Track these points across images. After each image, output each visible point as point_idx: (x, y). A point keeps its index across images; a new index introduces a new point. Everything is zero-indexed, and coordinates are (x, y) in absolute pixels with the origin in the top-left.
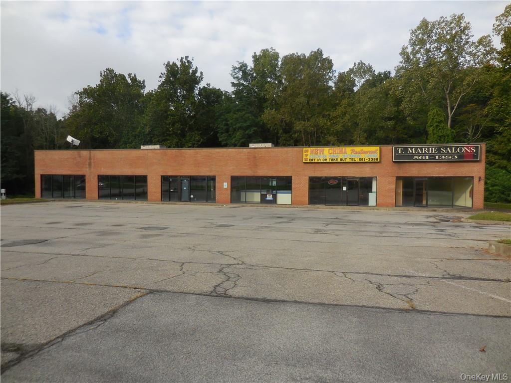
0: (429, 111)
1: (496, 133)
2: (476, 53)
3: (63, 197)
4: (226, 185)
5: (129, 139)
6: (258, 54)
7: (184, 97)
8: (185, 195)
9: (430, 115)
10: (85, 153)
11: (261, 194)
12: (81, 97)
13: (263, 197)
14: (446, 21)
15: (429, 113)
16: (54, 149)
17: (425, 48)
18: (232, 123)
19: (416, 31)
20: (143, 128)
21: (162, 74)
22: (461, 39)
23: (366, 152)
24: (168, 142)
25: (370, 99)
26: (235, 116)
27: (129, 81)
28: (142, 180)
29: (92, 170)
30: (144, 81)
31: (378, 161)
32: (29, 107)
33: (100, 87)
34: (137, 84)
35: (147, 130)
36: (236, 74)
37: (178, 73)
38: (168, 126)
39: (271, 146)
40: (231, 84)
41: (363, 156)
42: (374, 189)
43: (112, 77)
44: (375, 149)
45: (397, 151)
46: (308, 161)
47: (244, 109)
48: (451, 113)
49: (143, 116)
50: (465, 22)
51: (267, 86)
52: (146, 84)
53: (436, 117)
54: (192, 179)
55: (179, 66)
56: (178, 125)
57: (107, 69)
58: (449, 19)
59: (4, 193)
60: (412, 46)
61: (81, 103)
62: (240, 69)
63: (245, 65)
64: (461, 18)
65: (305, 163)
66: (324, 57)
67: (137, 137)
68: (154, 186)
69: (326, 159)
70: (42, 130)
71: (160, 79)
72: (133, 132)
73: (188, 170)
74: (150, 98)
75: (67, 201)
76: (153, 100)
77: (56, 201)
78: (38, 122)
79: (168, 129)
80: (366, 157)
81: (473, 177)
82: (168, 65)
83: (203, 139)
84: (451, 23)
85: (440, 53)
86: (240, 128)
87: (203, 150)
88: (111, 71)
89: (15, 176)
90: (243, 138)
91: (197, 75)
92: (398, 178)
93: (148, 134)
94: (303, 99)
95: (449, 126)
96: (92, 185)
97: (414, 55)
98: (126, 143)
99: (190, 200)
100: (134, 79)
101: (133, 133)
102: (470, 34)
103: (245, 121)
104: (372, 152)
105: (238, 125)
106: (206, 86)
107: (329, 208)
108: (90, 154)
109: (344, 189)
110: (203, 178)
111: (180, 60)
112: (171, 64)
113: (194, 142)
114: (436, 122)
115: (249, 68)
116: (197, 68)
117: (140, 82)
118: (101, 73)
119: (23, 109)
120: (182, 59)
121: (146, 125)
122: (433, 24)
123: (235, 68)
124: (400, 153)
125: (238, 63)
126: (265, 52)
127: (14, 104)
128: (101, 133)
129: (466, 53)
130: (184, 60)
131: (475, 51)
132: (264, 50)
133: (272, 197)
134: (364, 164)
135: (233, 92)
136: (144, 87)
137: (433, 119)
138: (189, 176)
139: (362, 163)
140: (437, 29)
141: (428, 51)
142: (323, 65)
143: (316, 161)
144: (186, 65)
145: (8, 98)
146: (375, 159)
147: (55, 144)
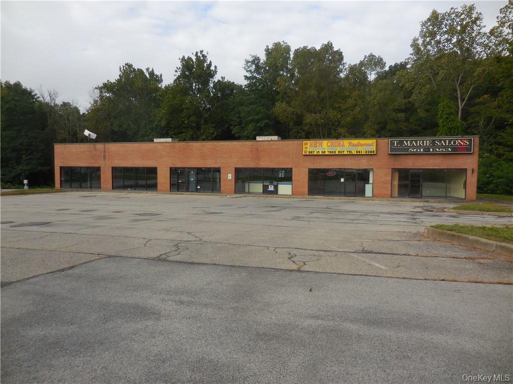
0: (440, 103)
1: (507, 125)
2: (488, 43)
3: (81, 187)
4: (230, 176)
5: (146, 132)
6: (270, 47)
7: (199, 90)
8: (192, 186)
9: (440, 107)
10: (100, 146)
11: (263, 185)
12: (101, 92)
13: (265, 188)
14: (457, 12)
15: (439, 105)
16: (77, 142)
17: (436, 39)
18: (244, 116)
19: (426, 22)
20: (160, 121)
21: (177, 68)
22: (473, 29)
23: (362, 145)
24: (184, 134)
25: (380, 91)
26: (247, 109)
27: (148, 76)
28: (153, 171)
29: (107, 162)
30: (161, 75)
31: (375, 153)
32: (53, 102)
33: (119, 81)
34: (155, 79)
35: (163, 123)
36: (249, 67)
37: (193, 67)
38: (183, 120)
39: (277, 139)
40: (244, 77)
41: (360, 149)
42: (371, 181)
43: (131, 72)
44: (372, 141)
45: (392, 144)
46: (308, 154)
47: (256, 102)
48: (461, 105)
49: (160, 109)
50: (477, 13)
51: (278, 79)
52: (163, 78)
53: (446, 109)
54: (199, 171)
55: (194, 60)
56: (193, 118)
57: (126, 64)
58: (460, 10)
59: (27, 184)
60: (422, 37)
61: (101, 97)
62: (253, 62)
63: (258, 59)
64: (471, 8)
65: (304, 155)
66: (335, 49)
67: (154, 130)
68: (163, 177)
69: (325, 152)
70: (65, 124)
71: (176, 73)
72: (150, 124)
73: (195, 162)
74: (166, 92)
75: (84, 191)
76: (169, 94)
77: (74, 191)
78: (61, 116)
79: (183, 122)
80: (363, 150)
81: (466, 169)
82: (183, 59)
83: (217, 131)
84: (462, 14)
85: (450, 45)
86: (252, 121)
87: (209, 143)
88: (130, 66)
89: (40, 168)
90: (254, 131)
91: (211, 68)
92: (394, 170)
93: (165, 128)
94: (313, 92)
95: (459, 118)
96: (106, 176)
97: (425, 46)
98: (143, 136)
99: (197, 190)
100: (152, 74)
101: (151, 126)
102: (482, 25)
103: (258, 114)
104: (369, 145)
105: (250, 118)
106: (221, 80)
107: (327, 199)
108: (105, 147)
109: (342, 180)
110: (209, 170)
111: (195, 54)
112: (186, 58)
113: (208, 134)
114: (446, 114)
115: (262, 61)
116: (211, 62)
117: (157, 76)
118: (120, 68)
119: (47, 104)
120: (197, 53)
121: (162, 118)
122: (443, 16)
123: (247, 62)
124: (395, 145)
125: (250, 57)
126: (277, 45)
127: (38, 100)
128: (120, 126)
129: (477, 44)
130: (199, 54)
131: (487, 41)
132: (276, 44)
133: (274, 188)
134: (361, 157)
135: (246, 85)
136: (162, 81)
137: (443, 111)
138: (196, 168)
139: (359, 155)
140: (447, 20)
141: (439, 42)
142: (333, 57)
143: (315, 153)
144: (201, 59)
145: (33, 94)
146: (371, 152)
147: (77, 138)
